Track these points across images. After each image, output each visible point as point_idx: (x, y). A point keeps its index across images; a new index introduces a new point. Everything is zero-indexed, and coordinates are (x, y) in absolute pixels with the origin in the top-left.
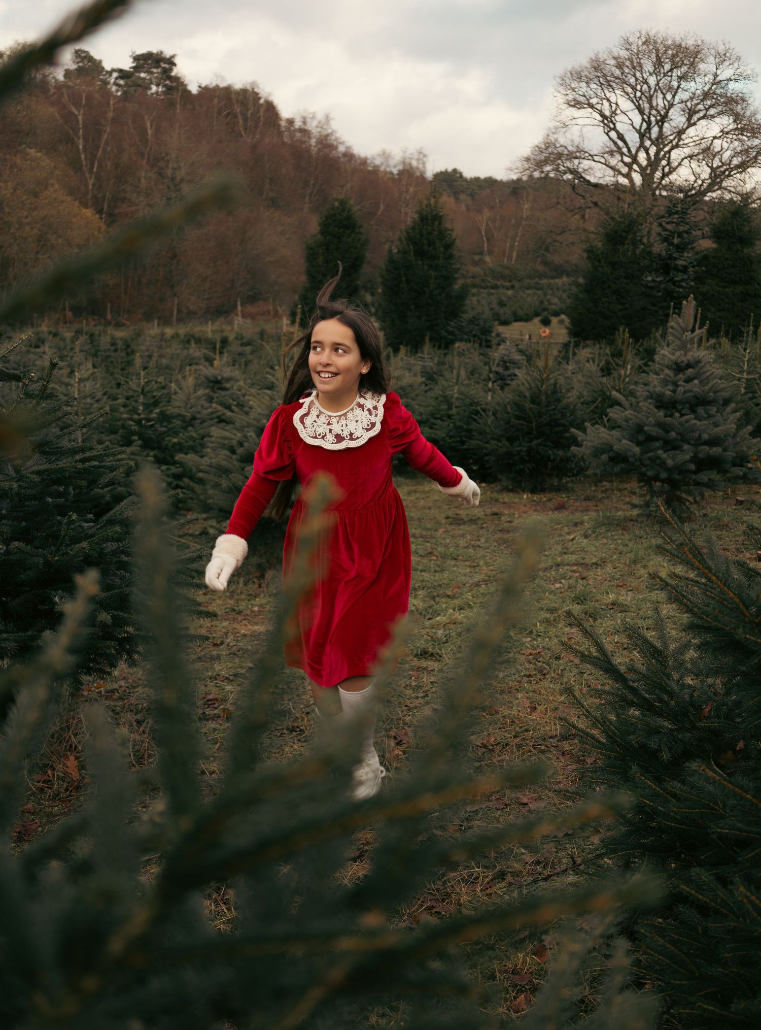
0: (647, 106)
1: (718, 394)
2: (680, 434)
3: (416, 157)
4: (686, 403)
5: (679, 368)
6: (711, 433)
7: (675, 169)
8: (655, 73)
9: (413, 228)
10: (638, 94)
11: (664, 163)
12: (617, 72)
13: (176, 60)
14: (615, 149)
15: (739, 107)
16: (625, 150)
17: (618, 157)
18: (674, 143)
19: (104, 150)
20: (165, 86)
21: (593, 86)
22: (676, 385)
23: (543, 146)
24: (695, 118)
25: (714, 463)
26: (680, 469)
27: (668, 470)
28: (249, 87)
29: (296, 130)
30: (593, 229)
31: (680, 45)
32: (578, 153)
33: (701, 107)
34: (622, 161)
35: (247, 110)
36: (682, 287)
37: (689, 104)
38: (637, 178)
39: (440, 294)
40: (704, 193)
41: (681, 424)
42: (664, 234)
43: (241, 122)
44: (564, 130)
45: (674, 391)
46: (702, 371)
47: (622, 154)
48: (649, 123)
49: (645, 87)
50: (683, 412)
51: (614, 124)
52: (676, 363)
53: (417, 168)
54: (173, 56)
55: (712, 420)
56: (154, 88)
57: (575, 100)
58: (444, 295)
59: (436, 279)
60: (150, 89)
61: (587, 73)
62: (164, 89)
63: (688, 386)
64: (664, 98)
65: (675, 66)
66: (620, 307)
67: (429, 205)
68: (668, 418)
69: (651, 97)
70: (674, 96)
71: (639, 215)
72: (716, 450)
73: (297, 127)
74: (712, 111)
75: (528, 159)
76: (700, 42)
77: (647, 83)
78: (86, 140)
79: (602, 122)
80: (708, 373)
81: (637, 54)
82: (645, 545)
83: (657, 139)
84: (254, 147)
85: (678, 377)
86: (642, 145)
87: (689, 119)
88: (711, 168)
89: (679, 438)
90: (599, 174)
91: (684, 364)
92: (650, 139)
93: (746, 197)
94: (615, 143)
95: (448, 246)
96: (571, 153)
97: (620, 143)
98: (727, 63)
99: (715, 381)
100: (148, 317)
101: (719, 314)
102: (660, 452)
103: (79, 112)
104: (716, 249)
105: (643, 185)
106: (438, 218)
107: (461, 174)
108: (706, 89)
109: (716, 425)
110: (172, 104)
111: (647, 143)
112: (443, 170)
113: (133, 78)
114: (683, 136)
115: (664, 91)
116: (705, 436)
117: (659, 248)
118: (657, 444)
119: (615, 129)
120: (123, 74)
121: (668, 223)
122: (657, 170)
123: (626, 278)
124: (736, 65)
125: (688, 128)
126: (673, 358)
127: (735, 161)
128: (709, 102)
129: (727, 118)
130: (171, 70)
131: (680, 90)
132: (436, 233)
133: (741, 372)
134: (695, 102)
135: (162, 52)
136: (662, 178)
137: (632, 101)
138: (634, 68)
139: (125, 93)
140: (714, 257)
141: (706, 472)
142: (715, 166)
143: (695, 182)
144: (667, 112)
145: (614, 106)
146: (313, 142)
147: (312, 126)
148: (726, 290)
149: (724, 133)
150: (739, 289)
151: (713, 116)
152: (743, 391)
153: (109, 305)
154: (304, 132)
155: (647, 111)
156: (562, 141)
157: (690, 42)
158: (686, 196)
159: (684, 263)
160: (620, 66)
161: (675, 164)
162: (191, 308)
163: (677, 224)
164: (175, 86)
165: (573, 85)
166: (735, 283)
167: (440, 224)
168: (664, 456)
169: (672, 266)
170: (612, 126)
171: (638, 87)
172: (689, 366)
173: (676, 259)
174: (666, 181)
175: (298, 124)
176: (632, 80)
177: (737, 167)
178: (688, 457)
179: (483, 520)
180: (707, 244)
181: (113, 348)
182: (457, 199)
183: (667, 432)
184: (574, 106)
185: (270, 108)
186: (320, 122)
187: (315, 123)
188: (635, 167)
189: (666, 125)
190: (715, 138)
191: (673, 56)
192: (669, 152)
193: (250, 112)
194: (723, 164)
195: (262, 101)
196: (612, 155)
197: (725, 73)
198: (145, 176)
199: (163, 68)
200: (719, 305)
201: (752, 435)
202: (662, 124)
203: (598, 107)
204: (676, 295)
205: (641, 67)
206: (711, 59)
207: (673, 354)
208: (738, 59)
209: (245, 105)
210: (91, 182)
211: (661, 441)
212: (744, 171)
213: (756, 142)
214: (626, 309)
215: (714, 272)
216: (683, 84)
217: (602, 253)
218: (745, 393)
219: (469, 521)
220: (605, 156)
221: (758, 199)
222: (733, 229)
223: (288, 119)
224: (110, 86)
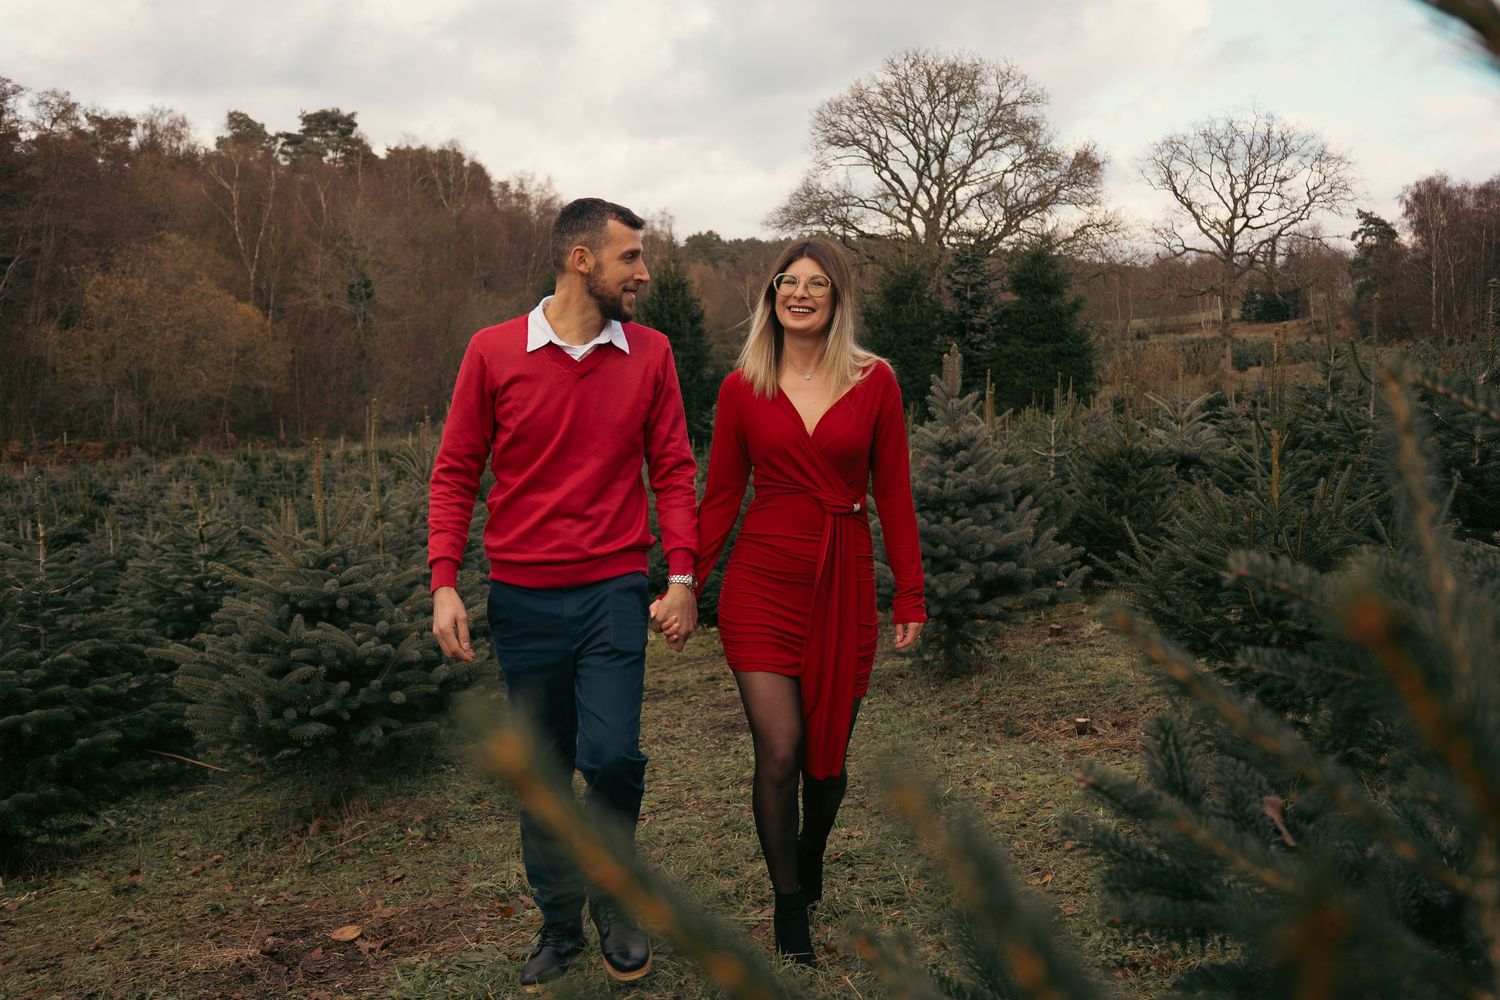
0: (922, 139)
1: (1006, 484)
2: (955, 547)
3: (660, 218)
4: (961, 500)
5: (946, 451)
6: (998, 541)
7: (963, 212)
8: (929, 99)
9: (651, 301)
10: (911, 126)
11: (949, 204)
12: (884, 102)
13: (356, 120)
14: (889, 191)
15: (1031, 134)
16: (902, 192)
17: (893, 200)
18: (959, 181)
19: (267, 231)
20: (344, 151)
21: (857, 119)
22: (943, 475)
23: (804, 194)
24: (981, 150)
25: (1008, 585)
26: (958, 599)
27: (940, 601)
28: (447, 148)
29: (511, 196)
30: (871, 289)
31: (955, 66)
32: (844, 200)
33: (986, 136)
34: (899, 205)
35: (448, 174)
36: (982, 350)
37: (971, 134)
38: (920, 227)
39: (690, 380)
40: (999, 238)
41: (956, 534)
42: (955, 288)
43: (440, 188)
44: (826, 172)
45: (941, 485)
46: (979, 452)
47: (898, 197)
48: (927, 159)
49: (919, 116)
50: (958, 513)
51: (886, 162)
52: (941, 445)
53: (662, 232)
54: (353, 115)
55: (1000, 523)
56: (331, 154)
57: (836, 136)
58: (694, 381)
59: (683, 361)
60: (326, 155)
61: (848, 104)
62: (343, 154)
63: (961, 476)
64: (942, 128)
65: (951, 91)
67: (667, 271)
68: (935, 526)
69: (927, 127)
70: (953, 128)
71: (923, 267)
72: (1008, 567)
73: (513, 192)
74: (1000, 141)
75: (787, 210)
76: (978, 62)
77: (921, 112)
78: (243, 219)
79: (873, 161)
80: (989, 455)
81: (906, 79)
82: (913, 720)
83: (938, 177)
84: (459, 218)
85: (944, 465)
86: (921, 185)
87: (974, 152)
88: (1005, 207)
89: (954, 553)
90: (874, 223)
91: (952, 445)
92: (930, 177)
93: (1047, 238)
94: (889, 185)
95: (695, 320)
96: (837, 199)
97: (895, 185)
98: (1011, 84)
99: (997, 466)
100: (332, 434)
103: (231, 185)
104: (1018, 302)
105: (926, 233)
106: (681, 286)
107: (718, 237)
108: (990, 115)
109: (1006, 529)
110: (352, 171)
111: (928, 183)
112: (696, 233)
113: (304, 144)
114: (969, 172)
115: (942, 121)
116: (991, 548)
117: (949, 305)
119: (887, 168)
120: (291, 139)
121: (958, 274)
122: (941, 214)
123: (914, 343)
124: (1022, 85)
125: (973, 162)
126: (936, 437)
127: (1033, 197)
128: (995, 131)
129: (1017, 148)
130: (351, 131)
131: (960, 119)
132: (679, 305)
133: (1048, 449)
134: (979, 131)
135: (338, 111)
136: (949, 223)
137: (905, 134)
138: (903, 95)
139: (294, 162)
140: (1017, 312)
141: (998, 600)
142: (1009, 204)
143: (987, 224)
144: (947, 145)
145: (884, 141)
146: (533, 208)
147: (531, 189)
148: (1034, 350)
149: (1017, 167)
150: (1049, 347)
151: (1000, 147)
152: (1052, 474)
153: (281, 421)
154: (522, 197)
155: (923, 145)
156: (825, 185)
157: (966, 61)
158: (978, 241)
159: (983, 321)
160: (886, 94)
161: (962, 207)
162: (388, 418)
163: (968, 275)
164: (358, 152)
165: (833, 120)
166: (1044, 340)
167: (683, 294)
168: (933, 581)
169: (968, 325)
170: (883, 165)
171: (911, 118)
172: (960, 447)
173: (971, 317)
174: (953, 226)
175: (514, 188)
176: (903, 110)
177: (1035, 204)
178: (968, 581)
180: (1009, 297)
181: (277, 475)
182: (716, 267)
183: (936, 545)
184: (835, 144)
185: (478, 170)
186: (540, 185)
187: (534, 186)
188: (915, 211)
189: (947, 160)
190: (1006, 172)
191: (948, 78)
192: (954, 191)
193: (451, 176)
194: (1019, 203)
195: (466, 163)
196: (887, 199)
197: (1010, 96)
198: (320, 260)
199: (341, 130)
200: (1028, 368)
201: (1059, 539)
202: (943, 160)
203: (866, 143)
204: (975, 361)
205: (912, 94)
206: (993, 80)
207: (937, 431)
208: (1024, 77)
209: (445, 169)
210: (253, 271)
211: (928, 560)
212: (1044, 209)
213: (1055, 174)
214: (916, 381)
215: (1019, 329)
216: (963, 111)
217: (882, 316)
218: (1056, 477)
219: (671, 693)
220: (879, 200)
221: (1064, 240)
222: (1035, 276)
223: (501, 183)
224: (274, 155)
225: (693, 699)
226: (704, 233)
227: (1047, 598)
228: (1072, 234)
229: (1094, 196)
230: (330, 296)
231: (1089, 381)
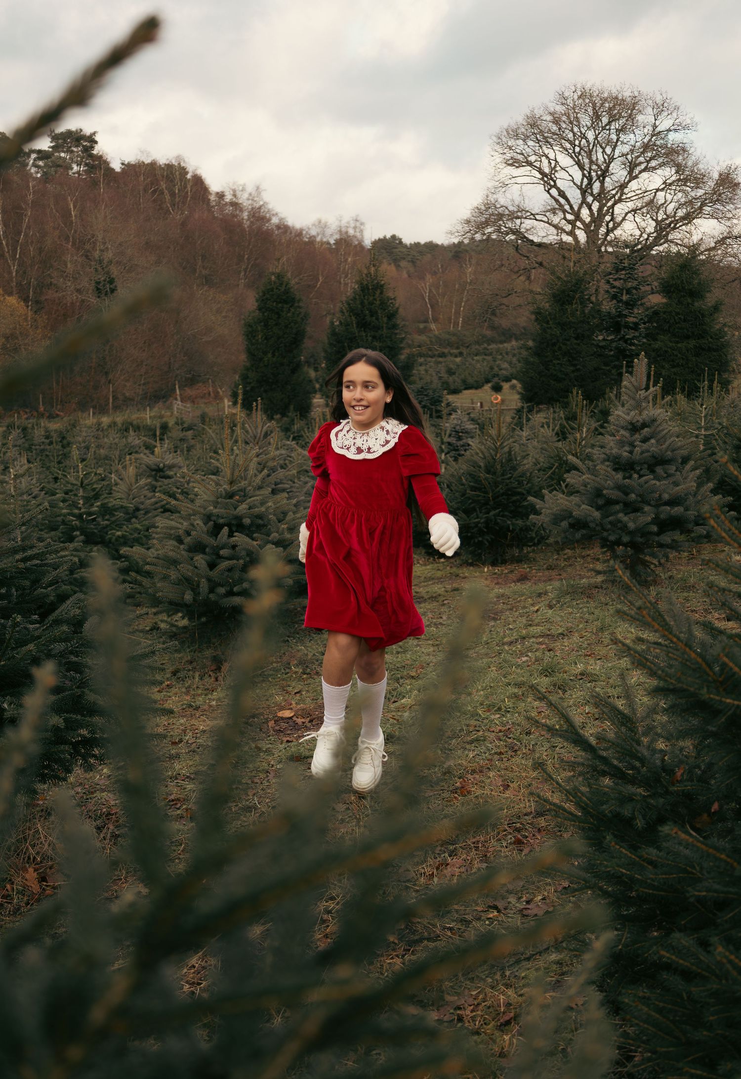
0: (586, 161)
1: (676, 452)
2: (640, 496)
3: (353, 225)
4: (644, 463)
5: (634, 428)
6: (672, 492)
7: (619, 224)
8: (594, 127)
9: (355, 299)
10: (577, 149)
11: (608, 218)
12: (555, 128)
13: (97, 138)
14: (557, 206)
15: (681, 157)
16: (567, 207)
17: (561, 215)
18: (617, 198)
19: (26, 235)
20: (86, 165)
21: (531, 143)
22: (633, 445)
23: (483, 208)
24: (636, 171)
25: (676, 523)
26: (643, 532)
27: (631, 533)
28: (175, 162)
29: (226, 204)
30: (539, 290)
31: (616, 98)
32: (519, 213)
33: (641, 159)
34: (565, 218)
35: (174, 185)
36: (634, 344)
37: (629, 157)
38: (582, 236)
40: (650, 247)
41: (641, 485)
42: (612, 291)
43: (168, 197)
44: (504, 190)
45: (631, 452)
46: (658, 429)
47: (564, 211)
48: (590, 179)
49: (584, 141)
50: (642, 472)
51: (555, 182)
52: (632, 424)
53: (355, 236)
54: (94, 134)
55: (672, 480)
56: (75, 168)
57: (513, 158)
60: (72, 169)
61: (523, 130)
62: (86, 168)
63: (645, 446)
64: (604, 152)
65: (613, 119)
66: (572, 368)
67: (369, 274)
68: (628, 480)
69: (591, 151)
70: (614, 150)
71: (586, 273)
72: (678, 510)
73: (227, 200)
74: (653, 163)
75: (468, 222)
76: (636, 94)
77: (586, 138)
78: (6, 225)
79: (542, 179)
80: (665, 431)
81: (574, 109)
82: (612, 611)
83: (599, 194)
84: (184, 224)
85: (634, 438)
86: (584, 201)
87: (630, 172)
88: (656, 221)
89: (640, 499)
90: (542, 234)
91: (639, 424)
92: (592, 194)
93: (694, 249)
94: (557, 201)
95: (391, 316)
96: (512, 213)
97: (562, 201)
98: (665, 114)
99: (672, 439)
100: (83, 406)
101: (673, 370)
102: (621, 515)
104: (666, 304)
105: (587, 242)
106: (379, 287)
107: (400, 240)
108: (646, 141)
109: (676, 484)
110: (95, 183)
111: (590, 199)
112: (382, 237)
113: (53, 158)
114: (626, 190)
115: (604, 145)
116: (666, 496)
117: (608, 306)
118: (618, 507)
119: (555, 186)
120: (41, 154)
121: (615, 280)
122: (601, 226)
123: (576, 339)
124: (675, 114)
125: (629, 181)
126: (628, 418)
127: (681, 213)
128: (649, 154)
129: (668, 169)
130: (92, 148)
131: (619, 143)
132: (378, 302)
133: (699, 429)
134: (636, 154)
135: (81, 130)
136: (607, 234)
137: (572, 157)
138: (571, 123)
139: (45, 174)
140: (665, 313)
141: (670, 533)
142: (660, 219)
143: (641, 236)
144: (608, 166)
145: (553, 163)
146: (245, 215)
147: (243, 199)
148: (679, 345)
149: (667, 185)
150: (692, 343)
151: (654, 168)
152: (702, 447)
153: (41, 397)
154: (236, 205)
155: (587, 167)
156: (502, 201)
157: (627, 94)
158: (633, 251)
159: (635, 320)
160: (556, 121)
161: (619, 219)
162: (127, 394)
163: (625, 281)
164: (98, 164)
165: (510, 144)
166: (688, 337)
167: (381, 293)
168: (626, 519)
169: (623, 323)
170: (552, 183)
171: (577, 143)
172: (644, 425)
173: (626, 316)
174: (611, 237)
175: (228, 198)
176: (570, 136)
177: (683, 218)
178: (649, 519)
179: (444, 596)
180: (656, 299)
181: (47, 441)
182: (398, 267)
183: (627, 494)
184: (511, 165)
185: (198, 181)
186: (250, 194)
187: (246, 196)
188: (578, 224)
189: (607, 179)
190: (658, 190)
191: (610, 109)
192: (613, 207)
193: (177, 187)
194: (668, 217)
195: (189, 176)
196: (554, 213)
197: (664, 124)
198: (71, 260)
199: (83, 146)
200: (673, 361)
201: (714, 492)
202: (604, 179)
203: (537, 164)
204: (628, 353)
205: (578, 121)
206: (649, 110)
207: (628, 414)
208: (677, 108)
209: (172, 181)
210: (14, 269)
211: (621, 504)
212: (690, 222)
213: (700, 192)
214: (578, 370)
215: (666, 327)
216: (622, 137)
217: (550, 314)
218: (705, 450)
219: (429, 598)
220: (548, 214)
221: (706, 250)
222: (682, 282)
223: (218, 193)
224: (28, 168)
225: (446, 602)
226: (388, 236)
227: (705, 532)
228: (713, 245)
229: (734, 212)
230: (79, 291)
231: (725, 371)
